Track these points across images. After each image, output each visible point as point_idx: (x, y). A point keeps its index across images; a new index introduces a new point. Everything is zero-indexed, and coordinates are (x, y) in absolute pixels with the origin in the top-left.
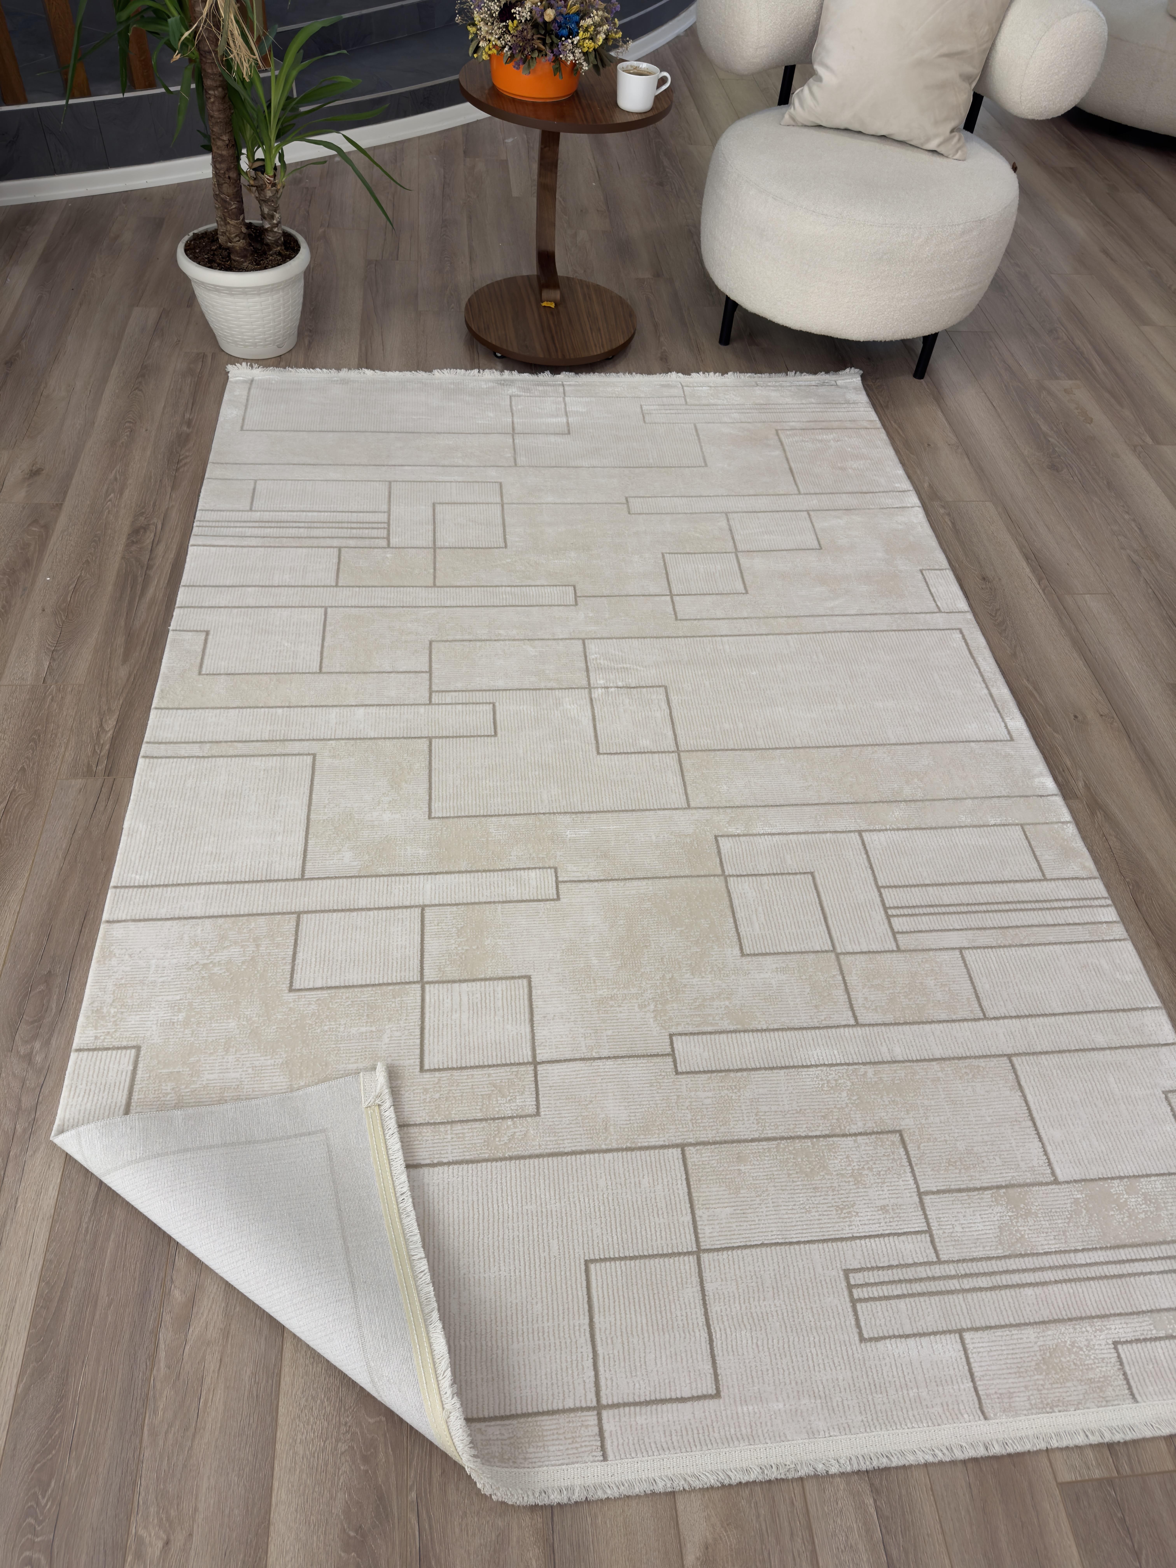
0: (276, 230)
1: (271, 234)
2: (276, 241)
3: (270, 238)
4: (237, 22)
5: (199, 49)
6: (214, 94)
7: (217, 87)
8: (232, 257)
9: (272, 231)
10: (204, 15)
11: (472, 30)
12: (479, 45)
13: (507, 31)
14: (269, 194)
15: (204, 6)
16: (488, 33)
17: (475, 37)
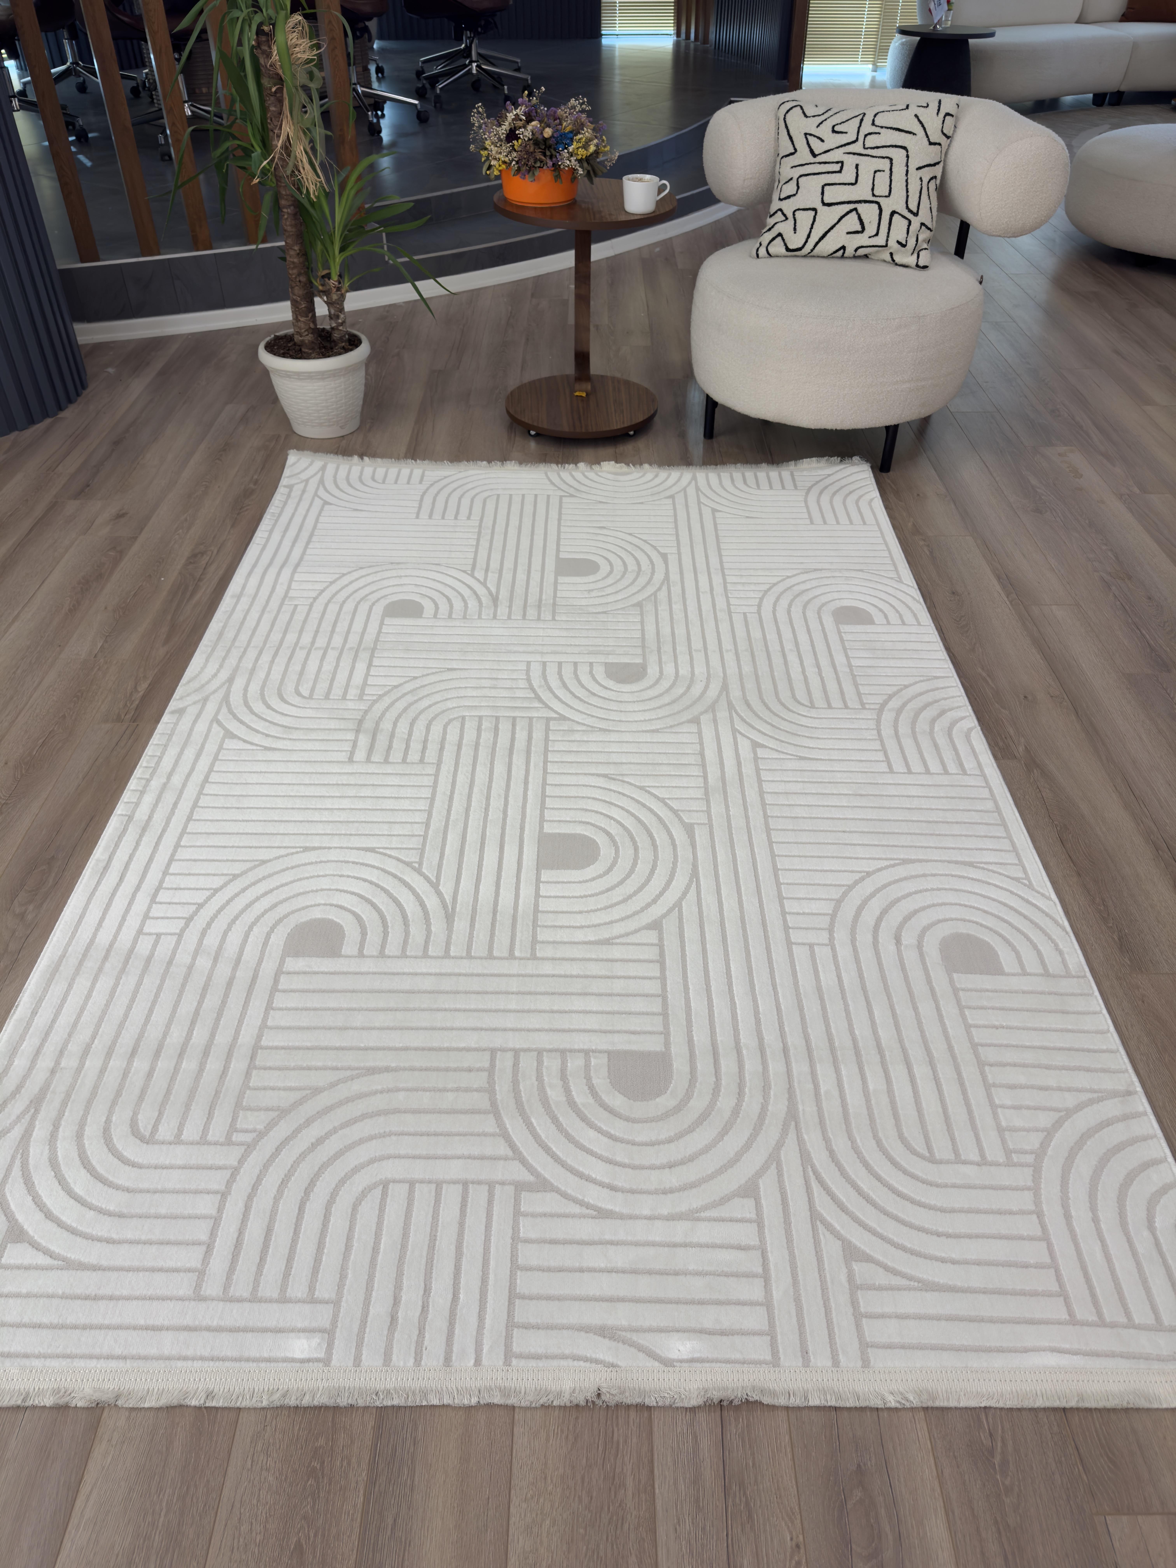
0: (341, 328)
1: (336, 332)
2: (341, 339)
3: (336, 335)
4: (306, 152)
5: (276, 176)
6: (288, 211)
7: (289, 206)
8: (303, 350)
9: (338, 329)
10: (279, 148)
11: (484, 154)
12: (491, 165)
13: (513, 149)
14: (335, 297)
15: (279, 137)
16: (497, 153)
17: (487, 159)
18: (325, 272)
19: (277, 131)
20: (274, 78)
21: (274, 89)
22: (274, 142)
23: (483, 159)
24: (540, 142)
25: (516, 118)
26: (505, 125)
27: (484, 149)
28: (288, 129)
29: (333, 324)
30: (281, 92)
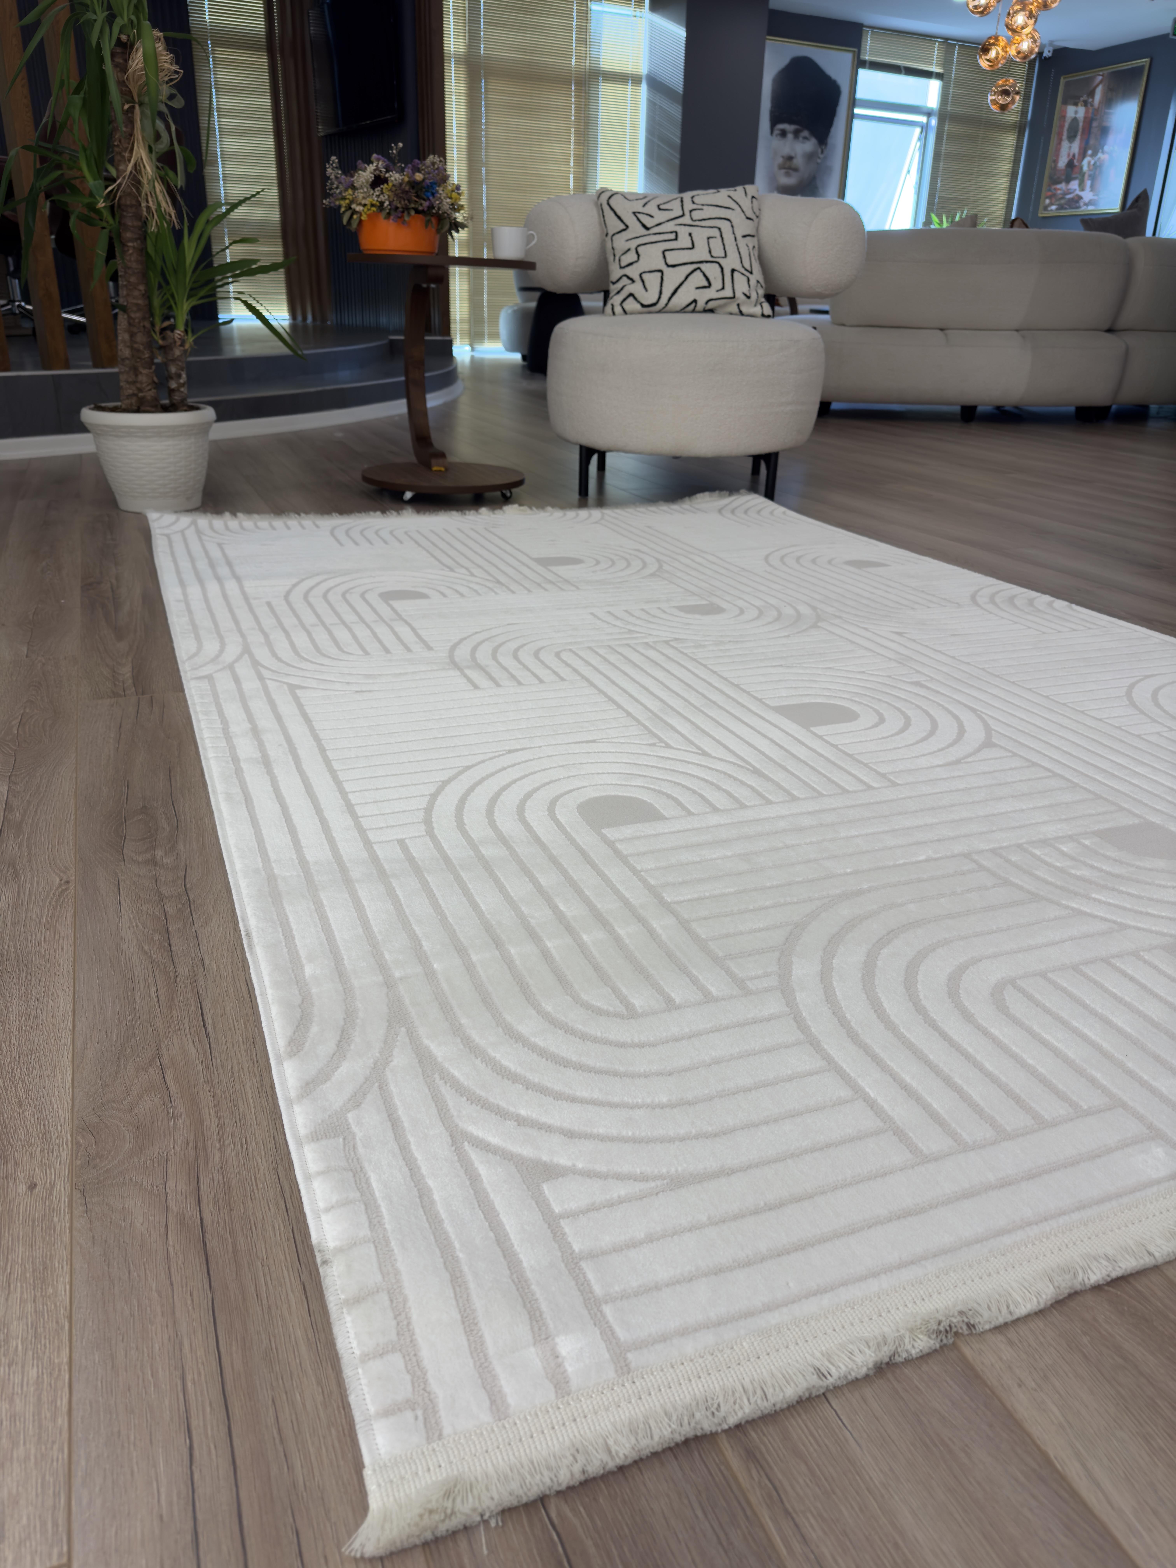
0: (182, 389)
1: (177, 393)
6: (133, 245)
7: (136, 239)
9: (179, 391)
10: (128, 172)
11: (344, 203)
12: (354, 212)
13: (382, 193)
14: (177, 352)
15: (129, 161)
16: (364, 198)
17: (349, 208)
18: (166, 324)
19: (127, 155)
20: (127, 95)
21: (126, 107)
22: (122, 167)
23: (343, 209)
24: (413, 184)
25: (377, 169)
26: (365, 175)
27: (344, 198)
28: (140, 152)
29: (173, 385)
30: (133, 113)
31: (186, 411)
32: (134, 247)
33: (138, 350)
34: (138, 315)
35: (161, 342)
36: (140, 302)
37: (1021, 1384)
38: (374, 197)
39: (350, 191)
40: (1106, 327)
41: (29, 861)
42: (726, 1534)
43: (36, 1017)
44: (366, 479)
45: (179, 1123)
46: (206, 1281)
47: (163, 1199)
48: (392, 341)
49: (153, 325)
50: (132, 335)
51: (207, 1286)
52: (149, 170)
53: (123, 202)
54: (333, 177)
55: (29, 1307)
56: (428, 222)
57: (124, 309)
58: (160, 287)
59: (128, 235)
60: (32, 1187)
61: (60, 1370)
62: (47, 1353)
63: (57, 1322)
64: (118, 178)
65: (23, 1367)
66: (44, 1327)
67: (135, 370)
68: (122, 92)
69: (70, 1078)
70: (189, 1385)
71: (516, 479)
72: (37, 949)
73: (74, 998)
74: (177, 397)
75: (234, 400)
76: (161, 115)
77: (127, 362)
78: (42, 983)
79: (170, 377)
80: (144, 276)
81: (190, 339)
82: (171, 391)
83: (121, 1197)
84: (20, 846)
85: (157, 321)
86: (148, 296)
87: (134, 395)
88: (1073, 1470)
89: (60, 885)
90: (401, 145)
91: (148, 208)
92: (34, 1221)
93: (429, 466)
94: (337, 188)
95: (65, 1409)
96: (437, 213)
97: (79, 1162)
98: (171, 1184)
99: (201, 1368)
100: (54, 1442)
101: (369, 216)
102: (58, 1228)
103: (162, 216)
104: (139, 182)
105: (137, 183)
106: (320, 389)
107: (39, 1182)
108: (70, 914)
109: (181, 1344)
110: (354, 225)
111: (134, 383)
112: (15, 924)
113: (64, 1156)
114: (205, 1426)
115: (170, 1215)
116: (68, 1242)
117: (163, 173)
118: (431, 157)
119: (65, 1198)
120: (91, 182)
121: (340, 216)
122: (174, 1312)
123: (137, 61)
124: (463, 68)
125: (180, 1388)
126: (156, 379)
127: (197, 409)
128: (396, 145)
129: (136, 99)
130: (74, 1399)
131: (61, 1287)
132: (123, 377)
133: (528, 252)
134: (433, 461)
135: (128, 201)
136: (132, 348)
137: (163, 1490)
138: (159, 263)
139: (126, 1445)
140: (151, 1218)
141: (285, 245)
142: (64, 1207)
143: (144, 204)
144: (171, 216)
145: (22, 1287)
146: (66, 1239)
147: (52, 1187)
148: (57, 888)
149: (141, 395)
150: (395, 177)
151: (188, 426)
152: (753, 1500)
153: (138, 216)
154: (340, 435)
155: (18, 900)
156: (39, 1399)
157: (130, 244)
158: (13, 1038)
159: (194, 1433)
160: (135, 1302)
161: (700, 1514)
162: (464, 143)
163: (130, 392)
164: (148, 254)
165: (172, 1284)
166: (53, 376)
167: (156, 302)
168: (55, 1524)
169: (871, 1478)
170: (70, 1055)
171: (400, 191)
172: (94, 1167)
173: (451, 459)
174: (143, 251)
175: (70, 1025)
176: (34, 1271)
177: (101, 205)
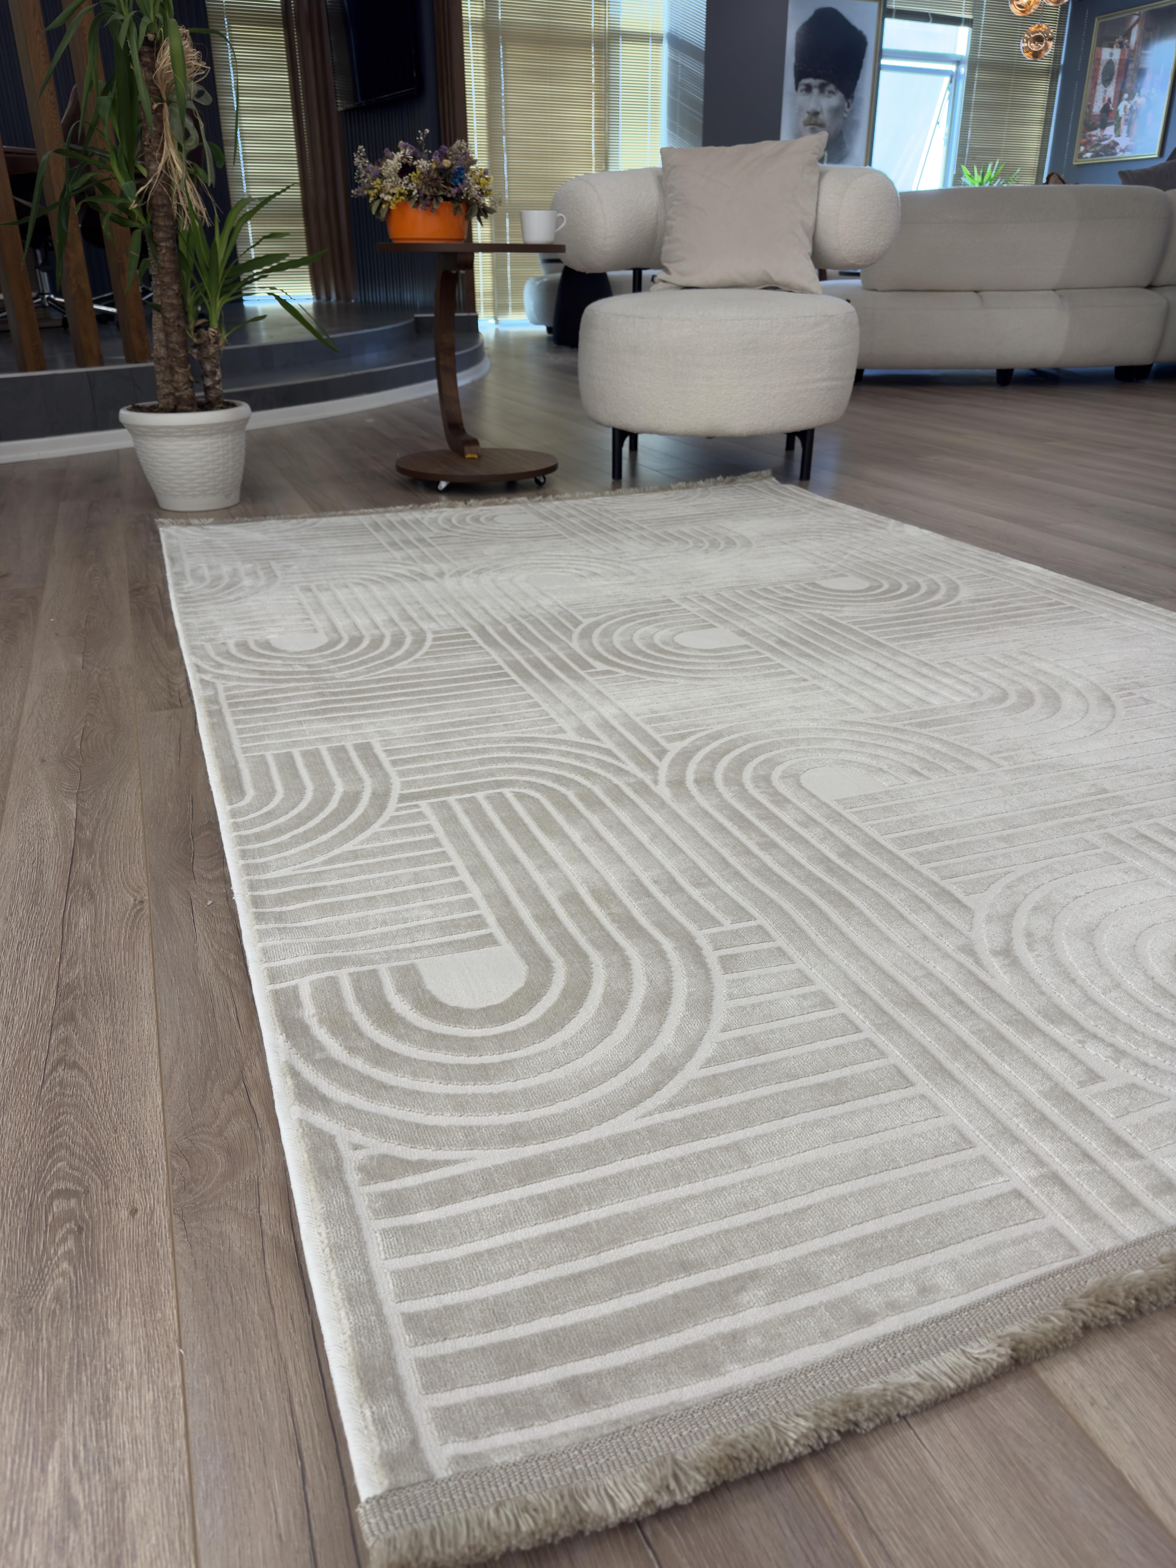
0: (217, 387)
1: (212, 391)
2: (218, 399)
6: (166, 245)
9: (214, 388)
10: (159, 172)
11: (372, 193)
12: (383, 202)
13: (410, 181)
14: (212, 350)
15: (160, 160)
16: (392, 187)
17: (377, 197)
18: (201, 322)
19: (157, 154)
20: (156, 94)
21: (155, 106)
22: (152, 167)
23: (371, 199)
24: (441, 171)
25: (404, 156)
26: (393, 163)
27: (372, 188)
28: (170, 151)
29: (209, 382)
30: (161, 111)
31: (222, 408)
32: (167, 247)
33: (174, 350)
34: (173, 314)
35: (195, 340)
36: (175, 301)
37: (1093, 1403)
38: (402, 185)
39: (378, 181)
40: (1146, 284)
41: (103, 881)
42: (814, 1553)
43: (122, 1042)
44: (400, 470)
45: (267, 1146)
46: (304, 1304)
47: (258, 1223)
48: (417, 319)
49: (187, 323)
50: (167, 335)
51: (306, 1310)
52: (180, 169)
53: (154, 202)
54: (360, 166)
55: (141, 1331)
56: (457, 209)
57: (159, 309)
58: (193, 284)
59: (161, 235)
60: (134, 1212)
61: (174, 1394)
62: (161, 1378)
63: (168, 1347)
64: (149, 178)
65: (140, 1391)
66: (156, 1352)
67: (171, 369)
68: (150, 92)
69: (160, 1102)
70: (297, 1407)
71: (550, 464)
72: (118, 972)
73: (157, 1021)
74: (213, 395)
75: (265, 390)
76: (190, 112)
77: (163, 361)
78: (126, 1006)
79: (204, 375)
80: (178, 275)
81: (224, 336)
82: (207, 389)
83: (218, 1221)
84: (93, 866)
85: (191, 318)
86: (182, 296)
87: (171, 394)
88: (1147, 1489)
89: (135, 905)
90: (427, 131)
91: (179, 206)
92: (138, 1246)
93: (462, 454)
94: (365, 177)
95: (182, 1432)
96: (466, 199)
97: (175, 1187)
98: (264, 1208)
99: (306, 1390)
100: (174, 1465)
101: (397, 205)
102: (161, 1252)
103: (193, 214)
104: (170, 181)
105: (168, 182)
106: (349, 374)
107: (139, 1207)
108: (147, 935)
109: (286, 1368)
110: (383, 215)
111: (171, 381)
112: (95, 946)
113: (161, 1181)
114: (314, 1448)
115: (265, 1239)
116: (172, 1267)
117: (192, 170)
118: (458, 142)
119: (165, 1223)
120: (123, 183)
121: (368, 206)
122: (276, 1336)
123: (164, 59)
124: (480, 35)
125: (288, 1410)
126: (191, 378)
127: (233, 405)
128: (423, 131)
129: (164, 98)
130: (190, 1422)
131: (168, 1312)
132: (159, 377)
133: (557, 235)
134: (466, 449)
135: (159, 201)
136: (167, 347)
137: (279, 1510)
138: (191, 261)
139: (242, 1466)
140: (248, 1242)
141: (307, 223)
142: (165, 1232)
143: (175, 203)
144: (201, 213)
145: (132, 1312)
146: (170, 1264)
147: (152, 1212)
148: (133, 908)
149: (177, 394)
150: (423, 164)
151: (225, 423)
152: (838, 1518)
153: (170, 216)
154: (370, 420)
155: (95, 921)
156: (158, 1422)
157: (163, 244)
158: (103, 1063)
159: (304, 1454)
160: (239, 1325)
161: (788, 1532)
162: (483, 111)
163: (167, 391)
164: (180, 252)
165: (273, 1308)
166: (87, 373)
167: (190, 300)
168: (182, 1543)
169: (951, 1497)
170: (159, 1079)
171: (428, 179)
172: (190, 1192)
173: (484, 444)
174: (175, 250)
175: (156, 1049)
176: (142, 1296)
177: (133, 206)
